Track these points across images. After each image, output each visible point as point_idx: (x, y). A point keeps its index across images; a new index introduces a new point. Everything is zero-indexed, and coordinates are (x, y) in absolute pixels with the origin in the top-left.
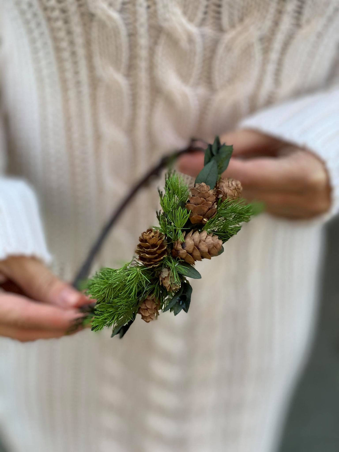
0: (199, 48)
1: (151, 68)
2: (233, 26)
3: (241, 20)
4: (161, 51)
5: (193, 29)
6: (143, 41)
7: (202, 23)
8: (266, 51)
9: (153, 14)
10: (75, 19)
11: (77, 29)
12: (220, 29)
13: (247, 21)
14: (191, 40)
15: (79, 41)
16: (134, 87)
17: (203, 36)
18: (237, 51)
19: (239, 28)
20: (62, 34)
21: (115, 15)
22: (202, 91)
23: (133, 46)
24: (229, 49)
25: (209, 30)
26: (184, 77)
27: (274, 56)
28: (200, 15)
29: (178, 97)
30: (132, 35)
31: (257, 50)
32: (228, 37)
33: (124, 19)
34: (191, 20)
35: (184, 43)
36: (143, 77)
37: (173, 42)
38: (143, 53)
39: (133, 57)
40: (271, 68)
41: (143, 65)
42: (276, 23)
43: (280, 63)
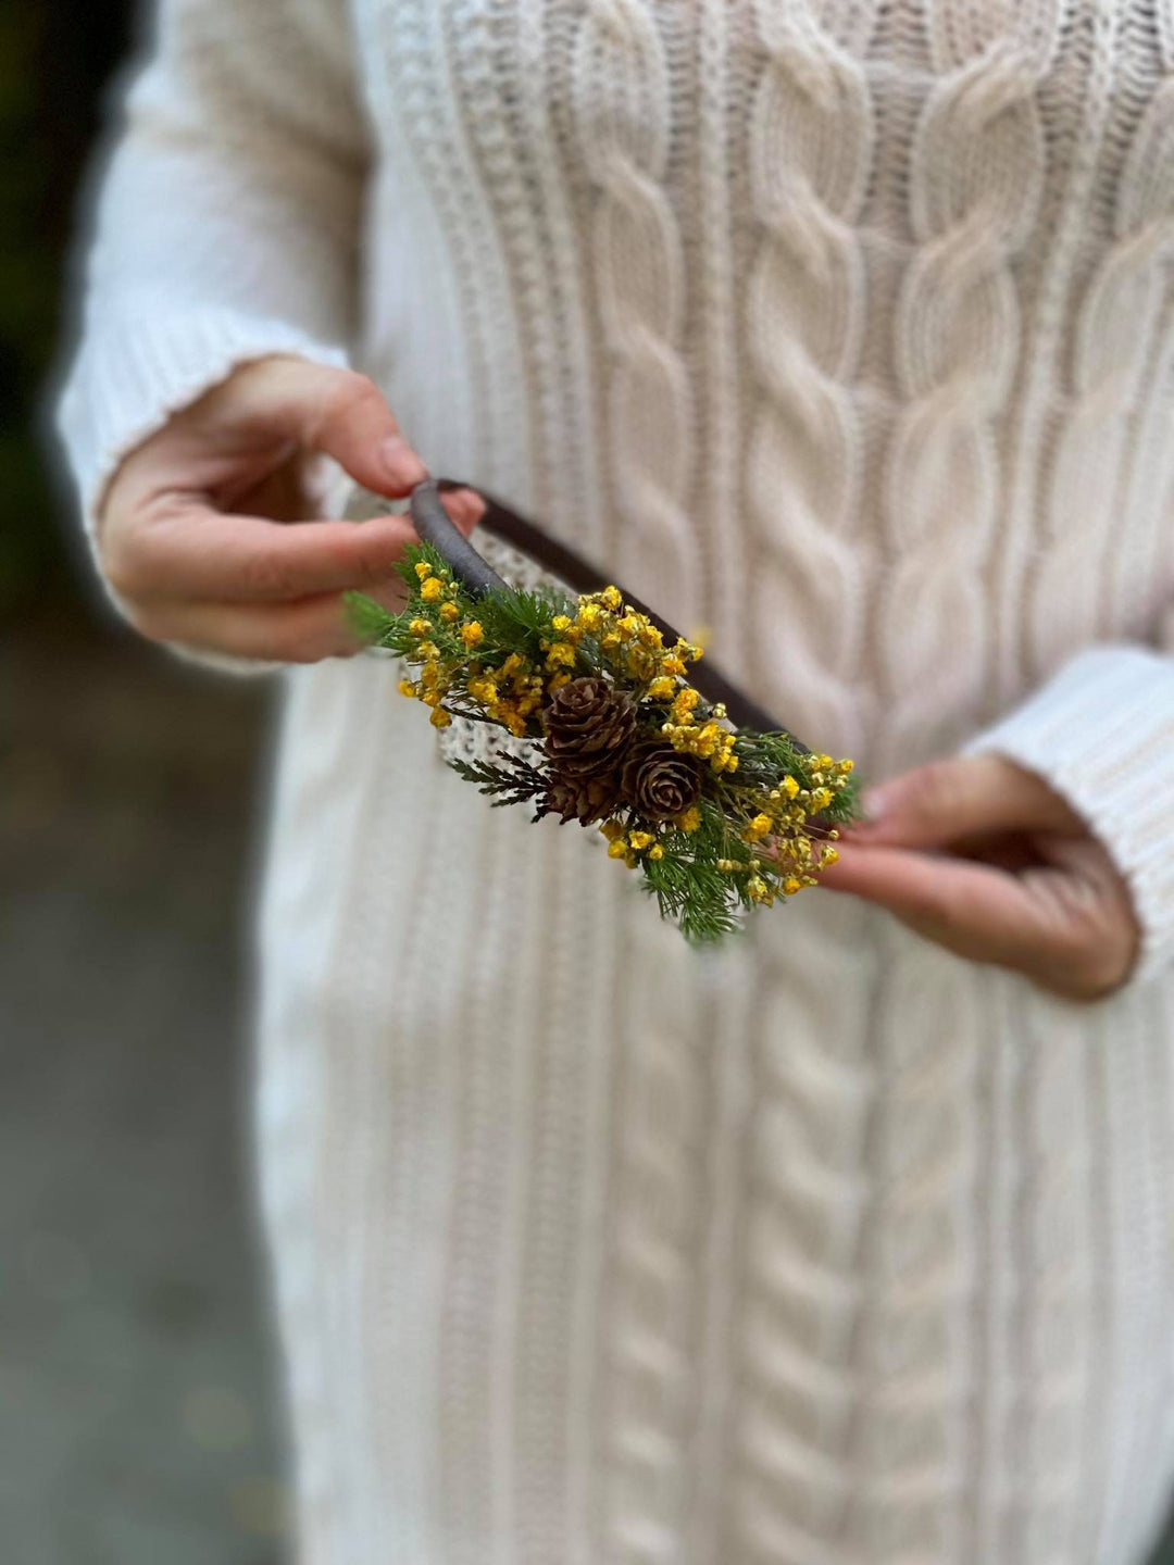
0: (855, 277)
1: (741, 331)
2: (939, 230)
3: (960, 215)
4: (763, 287)
5: (841, 231)
6: (719, 260)
7: (863, 217)
8: (1028, 297)
9: (742, 194)
10: (556, 200)
11: (561, 228)
12: (908, 236)
13: (976, 216)
14: (835, 260)
15: (567, 256)
16: (699, 378)
17: (865, 249)
18: (952, 295)
19: (955, 234)
20: (527, 243)
21: (651, 191)
22: (870, 395)
23: (694, 271)
24: (931, 289)
25: (881, 239)
26: (824, 358)
27: (1051, 313)
28: (857, 197)
29: (809, 406)
30: (692, 243)
31: (1005, 293)
32: (927, 255)
33: (673, 201)
34: (835, 209)
35: (818, 266)
36: (721, 349)
37: (794, 264)
38: (720, 291)
39: (695, 301)
40: (1046, 345)
41: (719, 322)
42: (1049, 225)
43: (1070, 333)
